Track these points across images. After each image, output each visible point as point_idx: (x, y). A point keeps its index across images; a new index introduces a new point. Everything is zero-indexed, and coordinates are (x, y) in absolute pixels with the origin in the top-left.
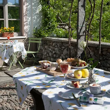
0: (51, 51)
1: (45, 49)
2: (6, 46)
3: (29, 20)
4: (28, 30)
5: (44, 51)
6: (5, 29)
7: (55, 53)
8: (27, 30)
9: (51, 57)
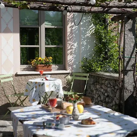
0: (103, 93)
1: (97, 90)
2: (36, 83)
3: (74, 46)
4: (73, 61)
5: (95, 93)
6: (40, 60)
7: (108, 96)
8: (71, 61)
9: (103, 102)
